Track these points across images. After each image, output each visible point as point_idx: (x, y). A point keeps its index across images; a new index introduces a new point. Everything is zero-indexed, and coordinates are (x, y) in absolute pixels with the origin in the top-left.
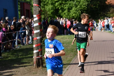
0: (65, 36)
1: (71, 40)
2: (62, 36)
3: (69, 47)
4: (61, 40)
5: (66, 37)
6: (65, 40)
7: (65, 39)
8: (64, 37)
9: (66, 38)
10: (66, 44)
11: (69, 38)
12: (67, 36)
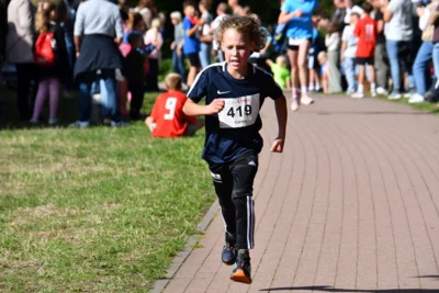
0: (52, 132)
1: (100, 168)
2: (24, 137)
3: (79, 234)
4: (13, 168)
5: (60, 144)
6: (44, 173)
7: (46, 163)
8: (35, 147)
9: (58, 153)
10: (60, 204)
11: (80, 155)
12: (67, 132)
